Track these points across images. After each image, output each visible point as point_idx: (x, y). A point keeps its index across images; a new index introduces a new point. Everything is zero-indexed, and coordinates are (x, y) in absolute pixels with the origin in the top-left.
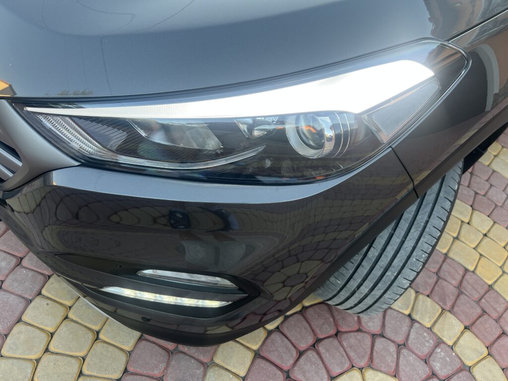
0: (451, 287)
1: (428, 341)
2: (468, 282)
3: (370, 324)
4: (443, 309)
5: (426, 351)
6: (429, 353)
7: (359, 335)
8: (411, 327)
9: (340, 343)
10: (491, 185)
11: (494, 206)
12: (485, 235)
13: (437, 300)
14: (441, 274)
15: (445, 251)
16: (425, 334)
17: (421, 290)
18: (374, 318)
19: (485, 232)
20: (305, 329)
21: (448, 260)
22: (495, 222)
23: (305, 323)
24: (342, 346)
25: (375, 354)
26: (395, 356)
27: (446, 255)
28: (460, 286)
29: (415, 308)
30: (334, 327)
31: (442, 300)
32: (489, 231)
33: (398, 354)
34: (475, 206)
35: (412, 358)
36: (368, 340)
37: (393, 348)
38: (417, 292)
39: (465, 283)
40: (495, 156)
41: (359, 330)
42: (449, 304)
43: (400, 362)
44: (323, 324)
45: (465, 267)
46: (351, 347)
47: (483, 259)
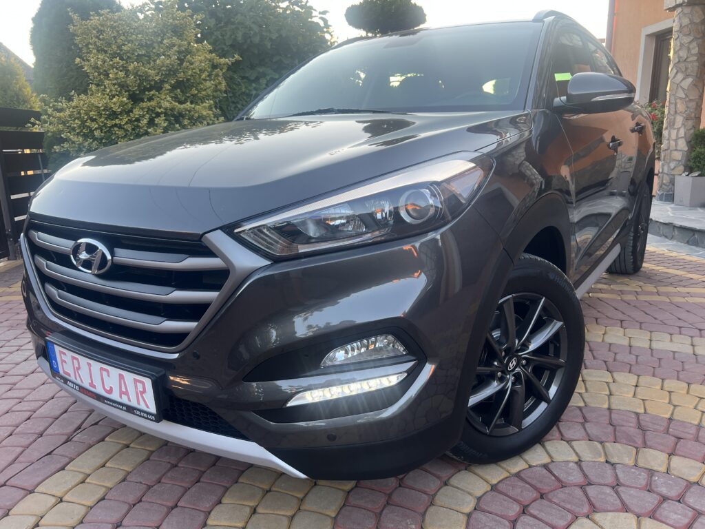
0: (632, 429)
1: (640, 475)
2: (646, 421)
3: (571, 478)
4: (637, 448)
5: (644, 483)
6: (647, 483)
7: (566, 490)
8: (615, 469)
9: (551, 501)
10: (616, 354)
11: (629, 366)
12: (637, 386)
13: (625, 442)
14: (615, 422)
15: (606, 406)
16: (633, 470)
17: (604, 439)
18: (572, 473)
19: (635, 384)
20: (505, 501)
21: (613, 411)
22: (639, 376)
23: (501, 496)
24: (555, 503)
25: (592, 499)
26: (615, 495)
27: (609, 409)
28: (640, 426)
29: (608, 453)
30: (535, 492)
31: (630, 441)
32: (638, 382)
33: (617, 493)
34: (611, 369)
35: (632, 492)
36: (578, 492)
37: (608, 490)
38: (601, 443)
39: (642, 423)
40: (604, 334)
41: (562, 487)
42: (639, 441)
43: (623, 498)
44: (522, 492)
45: (635, 413)
46: (564, 501)
47: (647, 402)
